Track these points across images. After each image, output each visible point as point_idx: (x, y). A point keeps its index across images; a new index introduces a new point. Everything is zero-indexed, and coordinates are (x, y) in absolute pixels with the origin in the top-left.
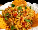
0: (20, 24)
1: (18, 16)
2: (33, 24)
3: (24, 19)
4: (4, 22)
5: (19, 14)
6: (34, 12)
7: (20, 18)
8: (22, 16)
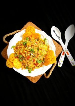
0: (32, 65)
1: (31, 59)
2: (45, 62)
3: (36, 60)
4: (19, 62)
5: (32, 57)
6: (49, 47)
7: (33, 60)
8: (34, 58)
